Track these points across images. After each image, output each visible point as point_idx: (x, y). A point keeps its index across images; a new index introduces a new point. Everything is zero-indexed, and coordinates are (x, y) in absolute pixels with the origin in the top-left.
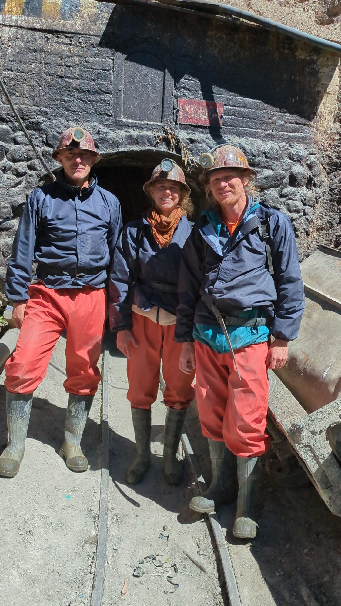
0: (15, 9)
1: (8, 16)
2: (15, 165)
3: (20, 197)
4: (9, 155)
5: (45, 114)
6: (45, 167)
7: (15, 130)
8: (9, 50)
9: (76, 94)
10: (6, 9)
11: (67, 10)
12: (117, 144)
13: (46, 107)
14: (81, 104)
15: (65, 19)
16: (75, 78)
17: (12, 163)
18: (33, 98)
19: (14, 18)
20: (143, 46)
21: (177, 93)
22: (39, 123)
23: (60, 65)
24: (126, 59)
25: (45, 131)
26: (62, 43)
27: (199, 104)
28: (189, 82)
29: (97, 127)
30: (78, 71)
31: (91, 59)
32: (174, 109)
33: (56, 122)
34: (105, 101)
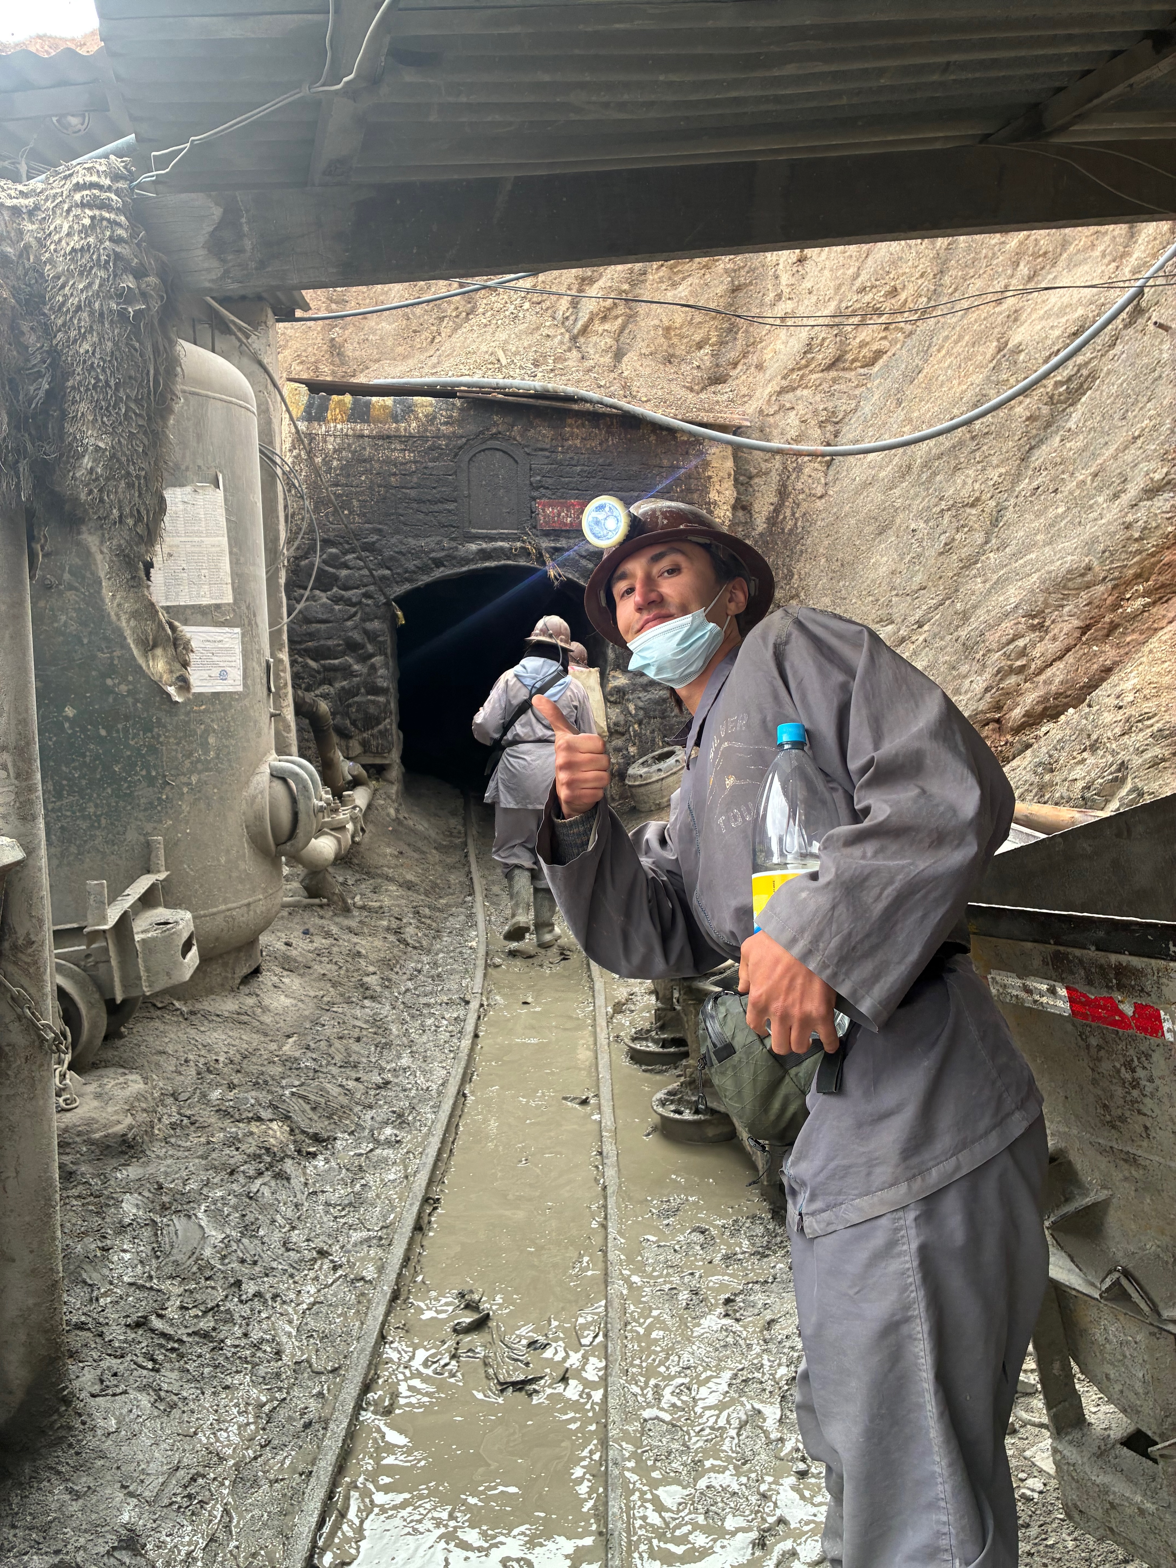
0: (339, 417)
1: (332, 425)
2: (347, 594)
3: (355, 631)
4: (339, 583)
5: (379, 531)
6: (384, 594)
7: (345, 553)
8: (335, 463)
9: (415, 505)
10: (329, 417)
11: (399, 411)
12: (466, 561)
13: (380, 524)
14: (421, 516)
15: (397, 422)
16: (412, 488)
17: (343, 593)
18: (364, 515)
19: (339, 426)
20: (490, 444)
21: (535, 494)
22: (374, 543)
23: (395, 474)
24: (471, 460)
25: (380, 552)
26: (395, 449)
27: (562, 505)
28: (548, 480)
29: (441, 541)
30: (415, 480)
31: (430, 464)
32: (532, 512)
33: (393, 540)
34: (449, 511)
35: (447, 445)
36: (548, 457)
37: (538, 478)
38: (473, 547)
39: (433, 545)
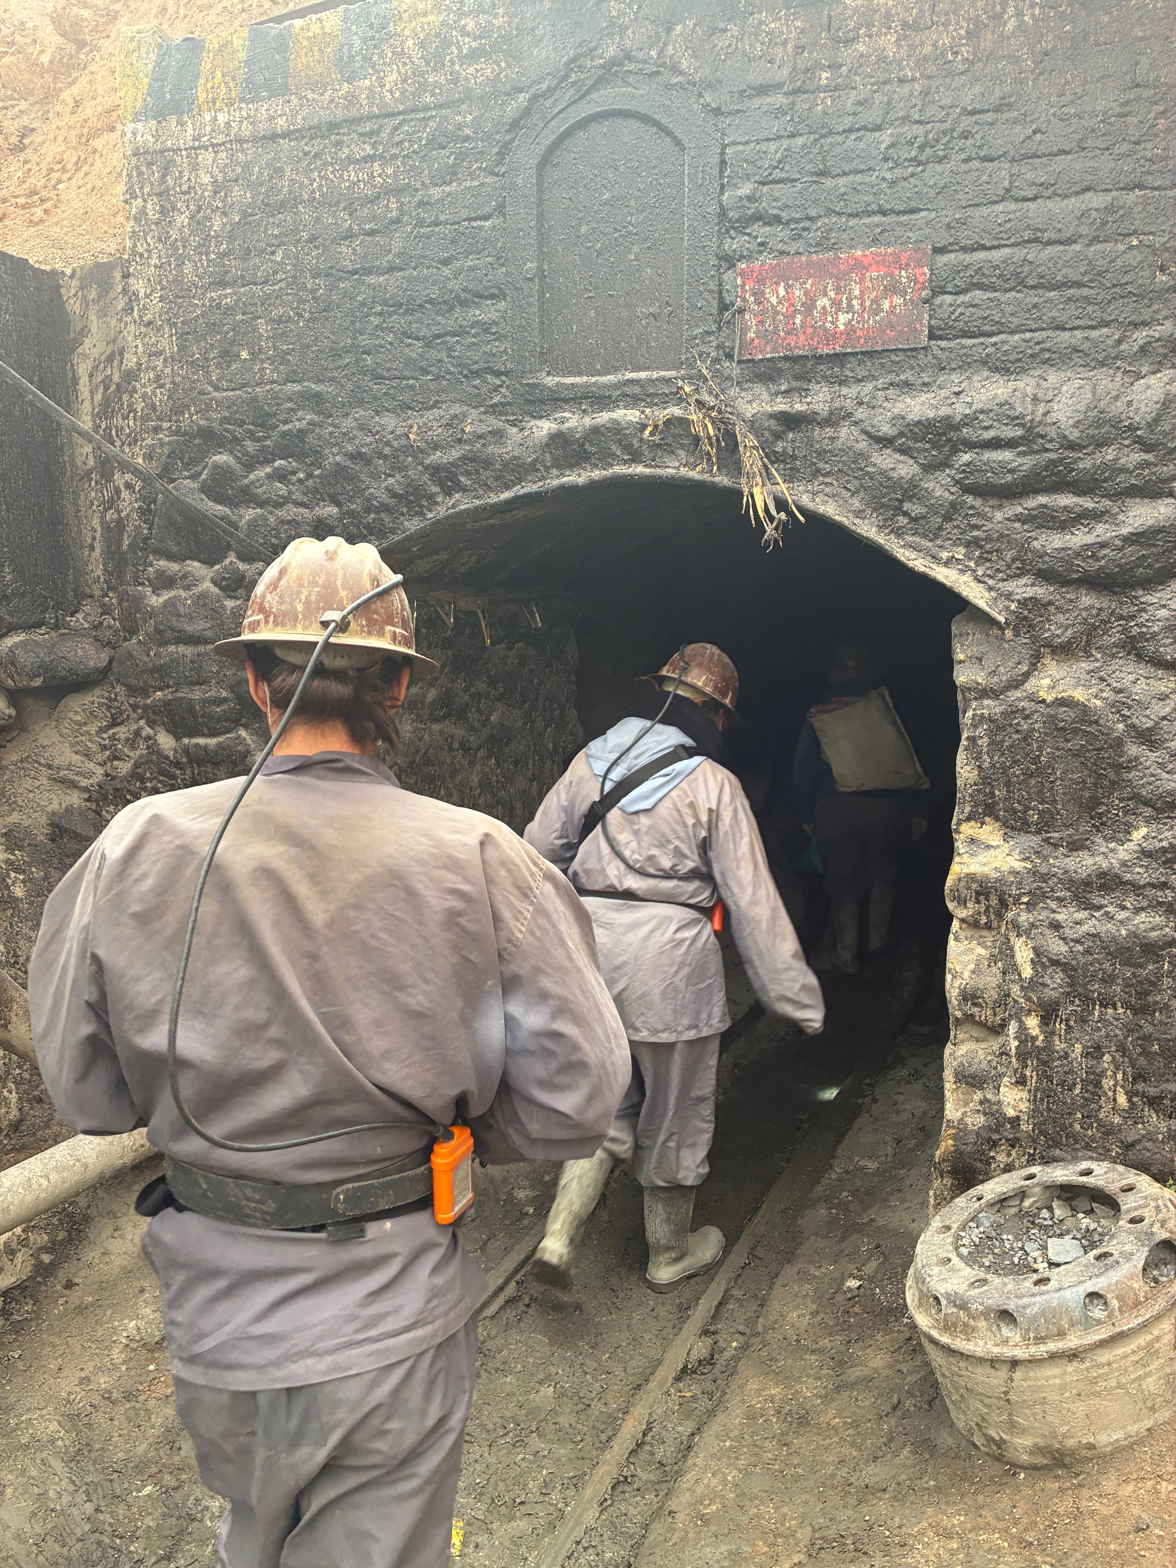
0: (223, 91)
1: (207, 117)
5: (315, 400)
7: (248, 464)
9: (399, 320)
10: (201, 97)
12: (517, 470)
13: (318, 379)
14: (414, 350)
15: (351, 77)
18: (283, 358)
19: (222, 118)
20: (601, 100)
21: (734, 244)
22: (302, 433)
23: (349, 236)
24: (545, 161)
25: (317, 457)
26: (350, 160)
27: (821, 271)
28: (779, 190)
29: (459, 418)
30: (397, 244)
31: (436, 192)
32: (724, 307)
33: (348, 424)
34: (485, 328)
35: (477, 124)
36: (780, 112)
37: (746, 189)
38: (544, 428)
39: (437, 432)
